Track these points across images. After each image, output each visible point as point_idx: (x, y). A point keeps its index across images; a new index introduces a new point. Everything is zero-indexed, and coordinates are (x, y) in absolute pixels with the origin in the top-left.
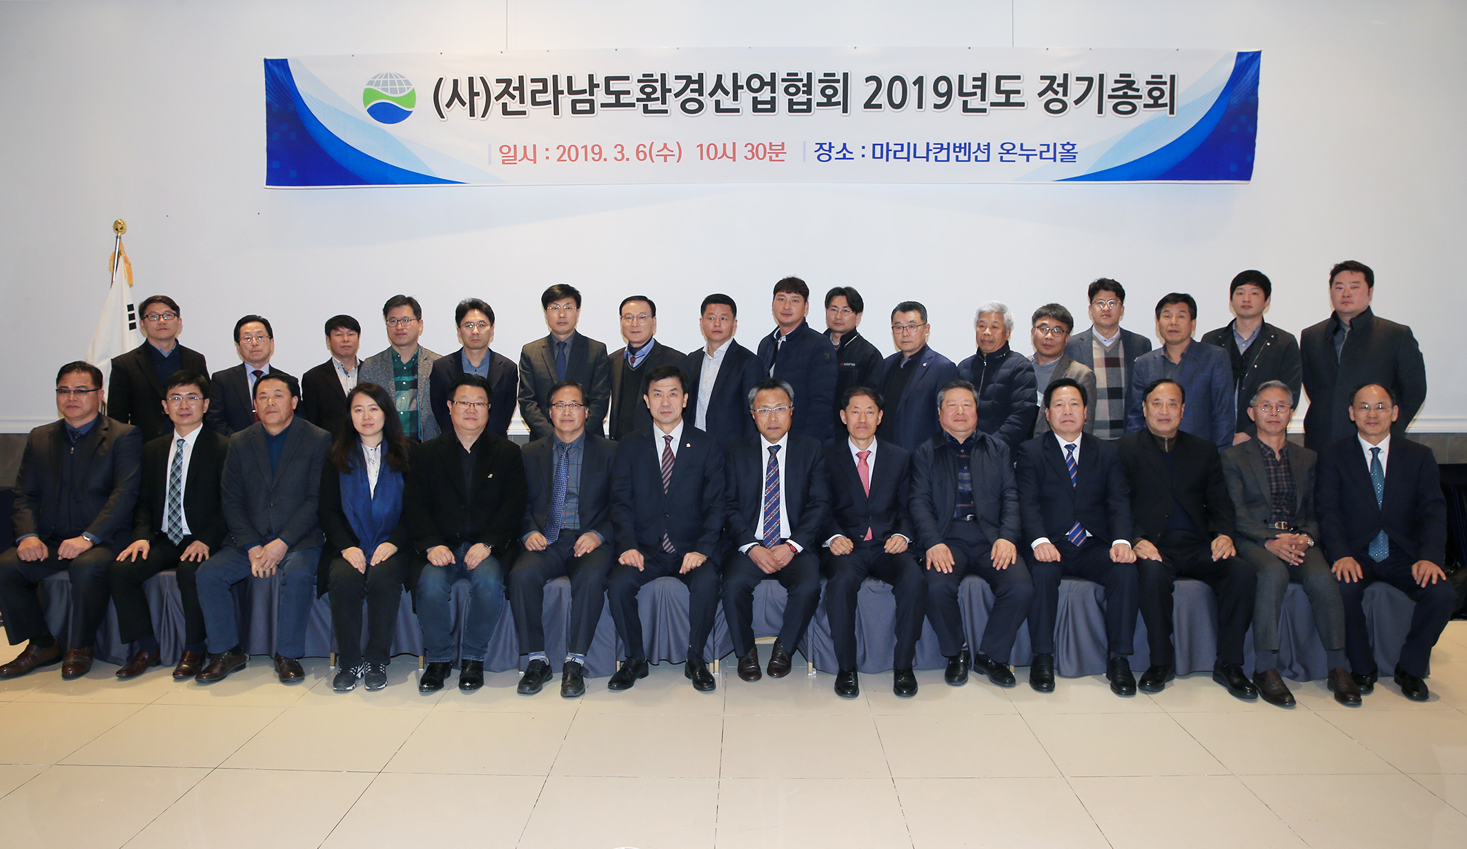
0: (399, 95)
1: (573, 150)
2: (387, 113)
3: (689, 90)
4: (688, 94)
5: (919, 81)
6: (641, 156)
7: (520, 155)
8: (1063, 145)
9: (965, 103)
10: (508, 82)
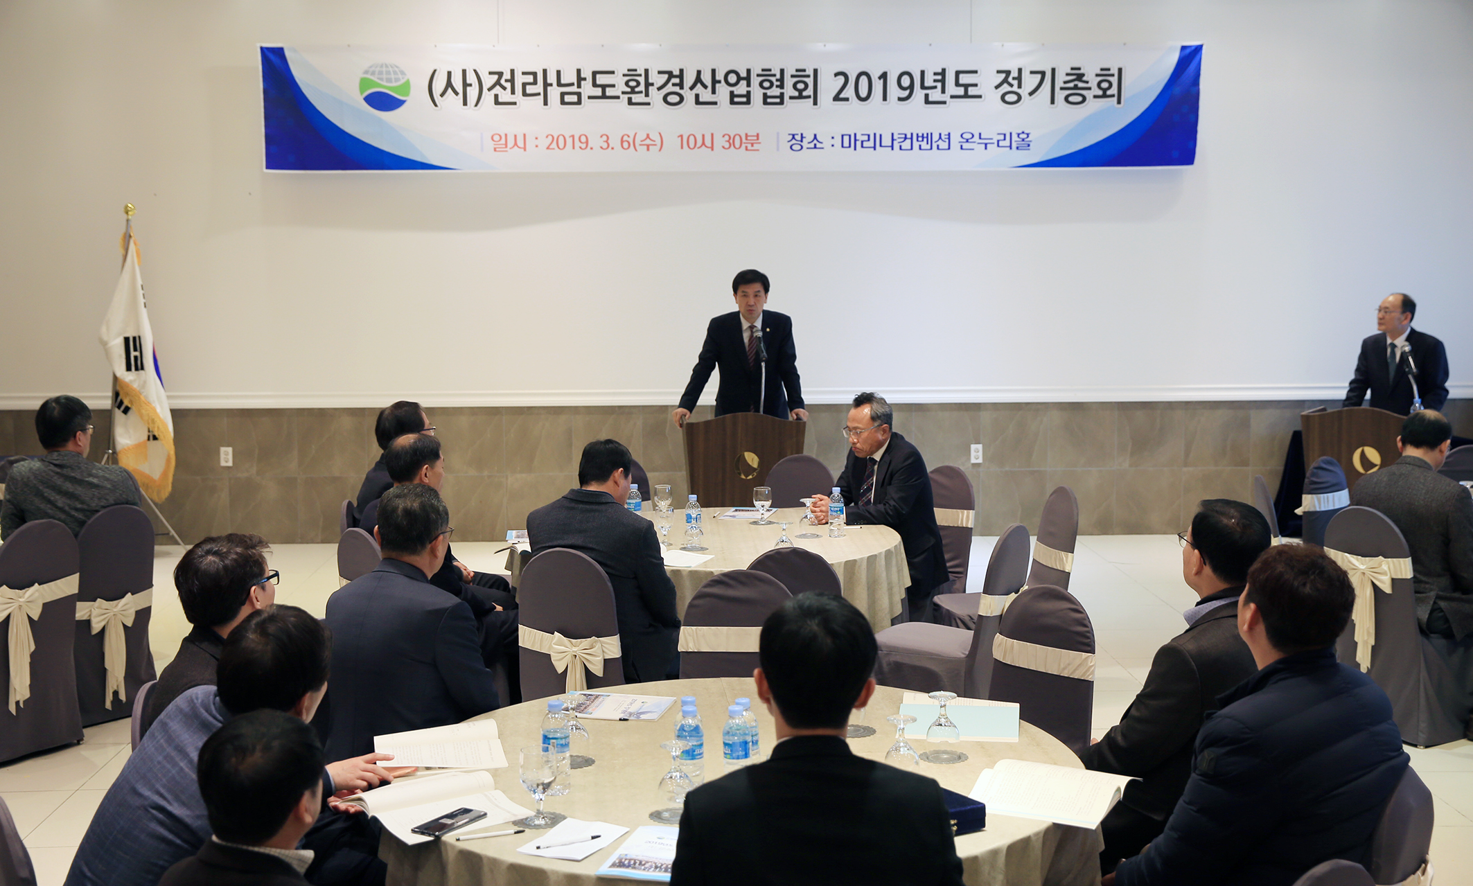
0: (394, 84)
1: (561, 139)
2: (382, 102)
3: (670, 84)
4: (669, 88)
5: (884, 76)
6: (626, 145)
7: (511, 142)
8: (1019, 135)
9: (927, 96)
10: (500, 74)
